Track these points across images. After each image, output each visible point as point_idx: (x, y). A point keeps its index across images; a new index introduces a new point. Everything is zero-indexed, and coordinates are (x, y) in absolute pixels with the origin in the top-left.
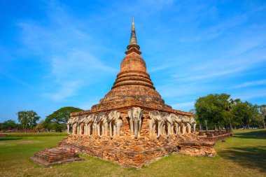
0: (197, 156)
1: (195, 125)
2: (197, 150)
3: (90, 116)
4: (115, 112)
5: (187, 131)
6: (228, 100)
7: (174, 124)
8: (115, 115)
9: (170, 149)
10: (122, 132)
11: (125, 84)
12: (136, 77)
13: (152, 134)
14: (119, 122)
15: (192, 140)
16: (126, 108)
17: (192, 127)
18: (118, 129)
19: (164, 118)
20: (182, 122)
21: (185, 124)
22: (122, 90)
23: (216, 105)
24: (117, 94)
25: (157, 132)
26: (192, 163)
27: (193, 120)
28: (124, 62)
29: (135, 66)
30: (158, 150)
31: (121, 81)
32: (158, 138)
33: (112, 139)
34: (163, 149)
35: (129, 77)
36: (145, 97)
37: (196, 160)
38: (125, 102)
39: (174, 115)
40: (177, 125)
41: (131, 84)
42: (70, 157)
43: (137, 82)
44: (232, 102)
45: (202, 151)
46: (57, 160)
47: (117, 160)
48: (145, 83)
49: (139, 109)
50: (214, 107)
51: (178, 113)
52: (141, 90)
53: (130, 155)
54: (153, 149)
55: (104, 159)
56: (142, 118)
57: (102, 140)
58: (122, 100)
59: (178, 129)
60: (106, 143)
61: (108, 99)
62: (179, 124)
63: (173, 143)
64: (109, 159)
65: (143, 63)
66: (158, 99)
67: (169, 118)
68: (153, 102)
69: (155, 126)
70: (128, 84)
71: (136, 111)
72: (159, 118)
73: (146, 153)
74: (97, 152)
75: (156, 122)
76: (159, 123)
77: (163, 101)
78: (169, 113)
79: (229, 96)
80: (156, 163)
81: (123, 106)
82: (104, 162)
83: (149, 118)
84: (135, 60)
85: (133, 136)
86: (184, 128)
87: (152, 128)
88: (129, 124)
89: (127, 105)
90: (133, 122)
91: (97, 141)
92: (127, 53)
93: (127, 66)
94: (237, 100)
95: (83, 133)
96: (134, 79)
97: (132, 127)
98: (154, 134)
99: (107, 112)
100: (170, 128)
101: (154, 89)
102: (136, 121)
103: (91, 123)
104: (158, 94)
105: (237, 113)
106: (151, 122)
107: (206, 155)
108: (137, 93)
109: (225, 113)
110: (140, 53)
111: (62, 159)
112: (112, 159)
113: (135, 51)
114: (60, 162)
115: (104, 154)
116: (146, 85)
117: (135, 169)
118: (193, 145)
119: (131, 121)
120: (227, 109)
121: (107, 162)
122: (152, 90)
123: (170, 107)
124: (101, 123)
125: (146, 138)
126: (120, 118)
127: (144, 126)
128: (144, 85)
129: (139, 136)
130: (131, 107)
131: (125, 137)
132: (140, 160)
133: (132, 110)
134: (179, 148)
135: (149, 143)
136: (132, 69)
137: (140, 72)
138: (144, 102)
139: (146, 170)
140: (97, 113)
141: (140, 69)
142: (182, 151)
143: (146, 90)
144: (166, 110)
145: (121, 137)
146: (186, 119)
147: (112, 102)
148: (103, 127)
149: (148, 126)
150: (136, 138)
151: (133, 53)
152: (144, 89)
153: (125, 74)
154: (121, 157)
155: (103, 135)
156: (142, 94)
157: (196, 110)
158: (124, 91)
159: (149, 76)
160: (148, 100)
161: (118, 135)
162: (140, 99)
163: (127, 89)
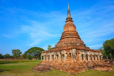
0: (102, 71)
1: (102, 56)
2: (103, 68)
3: (52, 53)
4: (64, 51)
5: (98, 59)
7: (91, 56)
8: (64, 52)
9: (89, 67)
10: (67, 60)
11: (66, 38)
12: (71, 34)
13: (81, 60)
14: (66, 55)
15: (100, 64)
16: (69, 49)
17: (100, 57)
18: (66, 58)
19: (86, 53)
20: (95, 55)
21: (97, 56)
22: (65, 40)
24: (63, 42)
25: (83, 60)
26: (100, 73)
27: (101, 54)
28: (66, 26)
29: (71, 29)
30: (84, 67)
31: (64, 36)
32: (84, 62)
33: (63, 62)
34: (86, 67)
35: (68, 34)
36: (77, 43)
37: (102, 72)
38: (67, 46)
39: (91, 52)
40: (92, 56)
42: (47, 69)
43: (72, 36)
45: (105, 69)
46: (43, 70)
47: (67, 71)
48: (76, 36)
49: (75, 50)
52: (74, 40)
53: (72, 69)
54: (81, 67)
55: (61, 71)
56: (76, 53)
57: (58, 63)
58: (66, 45)
59: (93, 58)
60: (61, 64)
61: (59, 45)
62: (94, 56)
63: (90, 65)
65: (74, 26)
66: (83, 44)
67: (88, 53)
68: (80, 46)
69: (82, 57)
70: (68, 37)
71: (74, 50)
72: (83, 53)
73: (79, 68)
74: (57, 68)
75: (82, 55)
76: (84, 56)
77: (85, 45)
78: (88, 51)
80: (83, 72)
81: (67, 48)
82: (61, 72)
83: (79, 53)
84: (71, 26)
85: (73, 61)
86: (96, 58)
87: (80, 58)
89: (70, 48)
90: (73, 55)
91: (56, 63)
92: (66, 22)
93: (67, 29)
95: (49, 60)
96: (71, 35)
97: (72, 57)
98: (82, 61)
99: (60, 51)
100: (89, 58)
101: (80, 39)
102: (74, 55)
103: (53, 56)
104: (82, 41)
106: (80, 55)
107: (107, 71)
108: (73, 42)
110: (72, 21)
111: (44, 70)
112: (64, 71)
113: (70, 20)
114: (44, 71)
115: (60, 69)
116: (77, 38)
117: (75, 74)
118: (101, 66)
119: (72, 55)
121: (62, 72)
122: (79, 40)
123: (89, 48)
124: (58, 56)
125: (78, 62)
126: (67, 53)
127: (77, 57)
128: (75, 37)
129: (75, 61)
130: (71, 49)
131: (69, 61)
132: (77, 71)
133: (72, 50)
134: (94, 67)
135: (80, 64)
136: (69, 30)
138: (77, 46)
139: (79, 75)
140: (56, 51)
141: (73, 30)
142: (95, 68)
143: (77, 40)
144: (87, 49)
145: (67, 62)
146: (97, 54)
147: (62, 46)
148: (58, 57)
149: (79, 57)
150: (74, 62)
151: (69, 22)
152: (76, 39)
153: (66, 33)
154: (69, 69)
155: (59, 61)
156: (75, 42)
157: (104, 48)
158: (67, 41)
159: (77, 33)
160: (78, 45)
161: (66, 61)
162: (74, 45)
163: (68, 40)
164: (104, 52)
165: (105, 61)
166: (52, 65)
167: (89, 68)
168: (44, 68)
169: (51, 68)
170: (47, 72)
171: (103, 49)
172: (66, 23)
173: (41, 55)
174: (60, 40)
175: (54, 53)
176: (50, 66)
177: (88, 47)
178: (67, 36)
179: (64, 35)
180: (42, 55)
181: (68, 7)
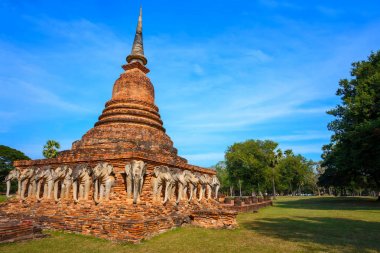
0: (213, 229)
1: (218, 188)
2: (213, 221)
3: (59, 169)
4: (105, 165)
5: (206, 196)
6: (275, 151)
7: (188, 185)
8: (104, 170)
9: (179, 219)
10: (113, 195)
11: (119, 121)
12: (137, 111)
13: (157, 199)
14: (109, 180)
15: (211, 208)
16: (122, 160)
17: (213, 189)
18: (108, 190)
19: (174, 176)
20: (200, 182)
21: (204, 186)
22: (114, 129)
23: (257, 157)
24: (105, 135)
25: (163, 196)
26: (205, 235)
27: (215, 180)
28: (121, 82)
29: (138, 93)
30: (164, 220)
31: (113, 114)
32: (164, 205)
33: (96, 204)
34: (169, 219)
35: (127, 110)
36: (150, 143)
37: (211, 233)
38: (119, 149)
39: (189, 173)
40: (191, 186)
41: (129, 121)
42: (27, 232)
43: (139, 118)
44: (280, 154)
45: (221, 222)
46: (6, 237)
47: (106, 233)
48: (150, 121)
49: (142, 164)
50: (254, 161)
51: (194, 170)
52: (144, 133)
53: (125, 226)
54: (156, 218)
55: (83, 233)
56: (145, 176)
57: (79, 207)
58: (114, 146)
59: (193, 193)
60: (86, 211)
62: (196, 186)
63: (183, 212)
64: (91, 233)
65: (150, 88)
66: (169, 148)
67: (182, 177)
68: (161, 152)
69: (161, 187)
70: (124, 121)
71: (138, 165)
72: (167, 176)
73: (147, 222)
74: (72, 224)
75: (164, 182)
76: (168, 184)
77: (175, 151)
78: (183, 169)
79: (276, 145)
80: (160, 236)
81: (117, 157)
82: (84, 237)
83: (154, 175)
84: (138, 83)
85: (130, 201)
86: (202, 192)
87: (157, 191)
88: (125, 183)
89: (125, 156)
90: (133, 181)
91: (71, 207)
92: (125, 67)
93: (124, 91)
94: (288, 152)
96: (135, 114)
97: (129, 188)
98: (159, 199)
99: (91, 164)
100: (182, 191)
101: (164, 130)
102: (137, 179)
103: (60, 180)
104: (168, 139)
105: (285, 171)
106: (156, 182)
107: (225, 227)
108: (139, 137)
109: (268, 170)
110: (146, 71)
111: (14, 235)
112: (96, 233)
113: (138, 66)
114: (12, 240)
115: (84, 227)
116: (153, 125)
117: (132, 243)
118: (210, 215)
119: (129, 179)
120: (271, 165)
121: (88, 238)
122: (160, 133)
123: (185, 161)
124: (79, 180)
125: (148, 204)
126: (112, 174)
127: (146, 187)
128: (149, 124)
129: (139, 201)
130: (131, 160)
131: (118, 201)
132: (139, 232)
133: (131, 163)
134: (192, 218)
135: (152, 210)
136: (132, 97)
137: (145, 103)
138: (149, 151)
139: (147, 244)
140: (74, 165)
141: (145, 99)
142: (195, 222)
143: (152, 133)
144: (178, 165)
145: (111, 202)
146: (205, 179)
147: (98, 149)
148: (81, 186)
149: (152, 187)
150: (134, 203)
151: (136, 69)
152: (149, 131)
153: (121, 104)
154: (113, 228)
155: (81, 198)
156: (146, 139)
157: (227, 163)
158: (118, 132)
159: (157, 110)
160: (153, 148)
161: (107, 199)
162: (142, 146)
163: (123, 129)
164: (226, 175)
165: (225, 202)
166: (51, 213)
167: (179, 221)
168: (12, 228)
169: (47, 228)
170: (24, 243)
171: (224, 166)
172: (123, 72)
173: (10, 177)
174: (96, 125)
175: (67, 171)
176: (42, 220)
177: (183, 157)
178: (122, 116)
179: (110, 112)
180: (13, 175)
181: (140, 19)
